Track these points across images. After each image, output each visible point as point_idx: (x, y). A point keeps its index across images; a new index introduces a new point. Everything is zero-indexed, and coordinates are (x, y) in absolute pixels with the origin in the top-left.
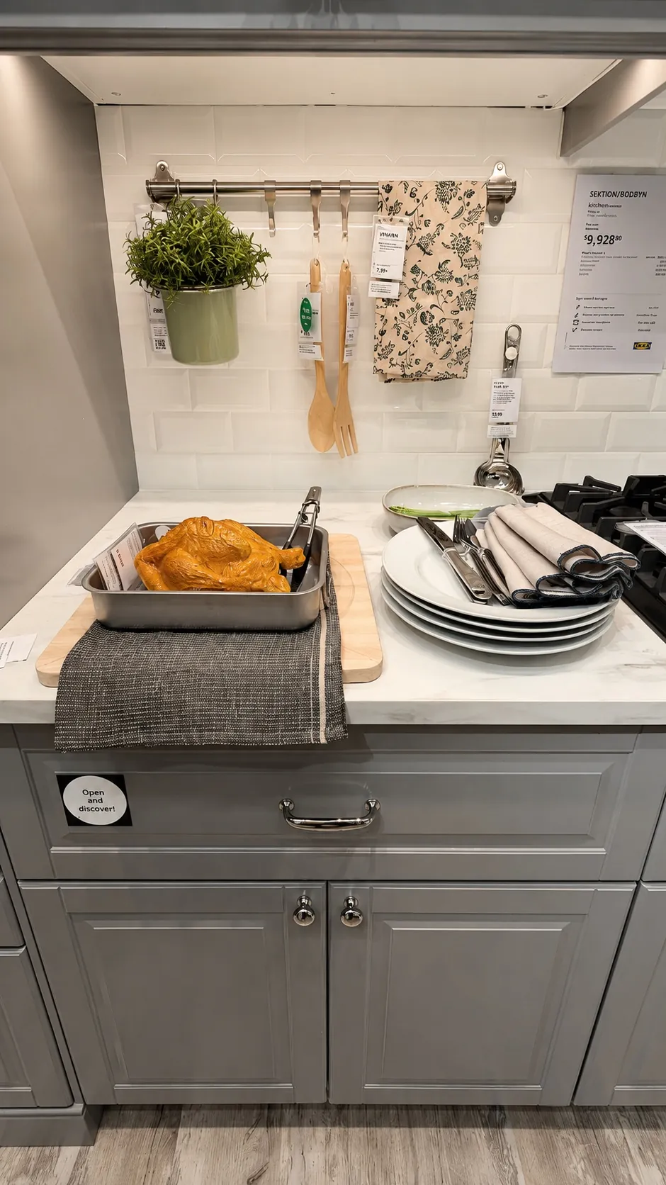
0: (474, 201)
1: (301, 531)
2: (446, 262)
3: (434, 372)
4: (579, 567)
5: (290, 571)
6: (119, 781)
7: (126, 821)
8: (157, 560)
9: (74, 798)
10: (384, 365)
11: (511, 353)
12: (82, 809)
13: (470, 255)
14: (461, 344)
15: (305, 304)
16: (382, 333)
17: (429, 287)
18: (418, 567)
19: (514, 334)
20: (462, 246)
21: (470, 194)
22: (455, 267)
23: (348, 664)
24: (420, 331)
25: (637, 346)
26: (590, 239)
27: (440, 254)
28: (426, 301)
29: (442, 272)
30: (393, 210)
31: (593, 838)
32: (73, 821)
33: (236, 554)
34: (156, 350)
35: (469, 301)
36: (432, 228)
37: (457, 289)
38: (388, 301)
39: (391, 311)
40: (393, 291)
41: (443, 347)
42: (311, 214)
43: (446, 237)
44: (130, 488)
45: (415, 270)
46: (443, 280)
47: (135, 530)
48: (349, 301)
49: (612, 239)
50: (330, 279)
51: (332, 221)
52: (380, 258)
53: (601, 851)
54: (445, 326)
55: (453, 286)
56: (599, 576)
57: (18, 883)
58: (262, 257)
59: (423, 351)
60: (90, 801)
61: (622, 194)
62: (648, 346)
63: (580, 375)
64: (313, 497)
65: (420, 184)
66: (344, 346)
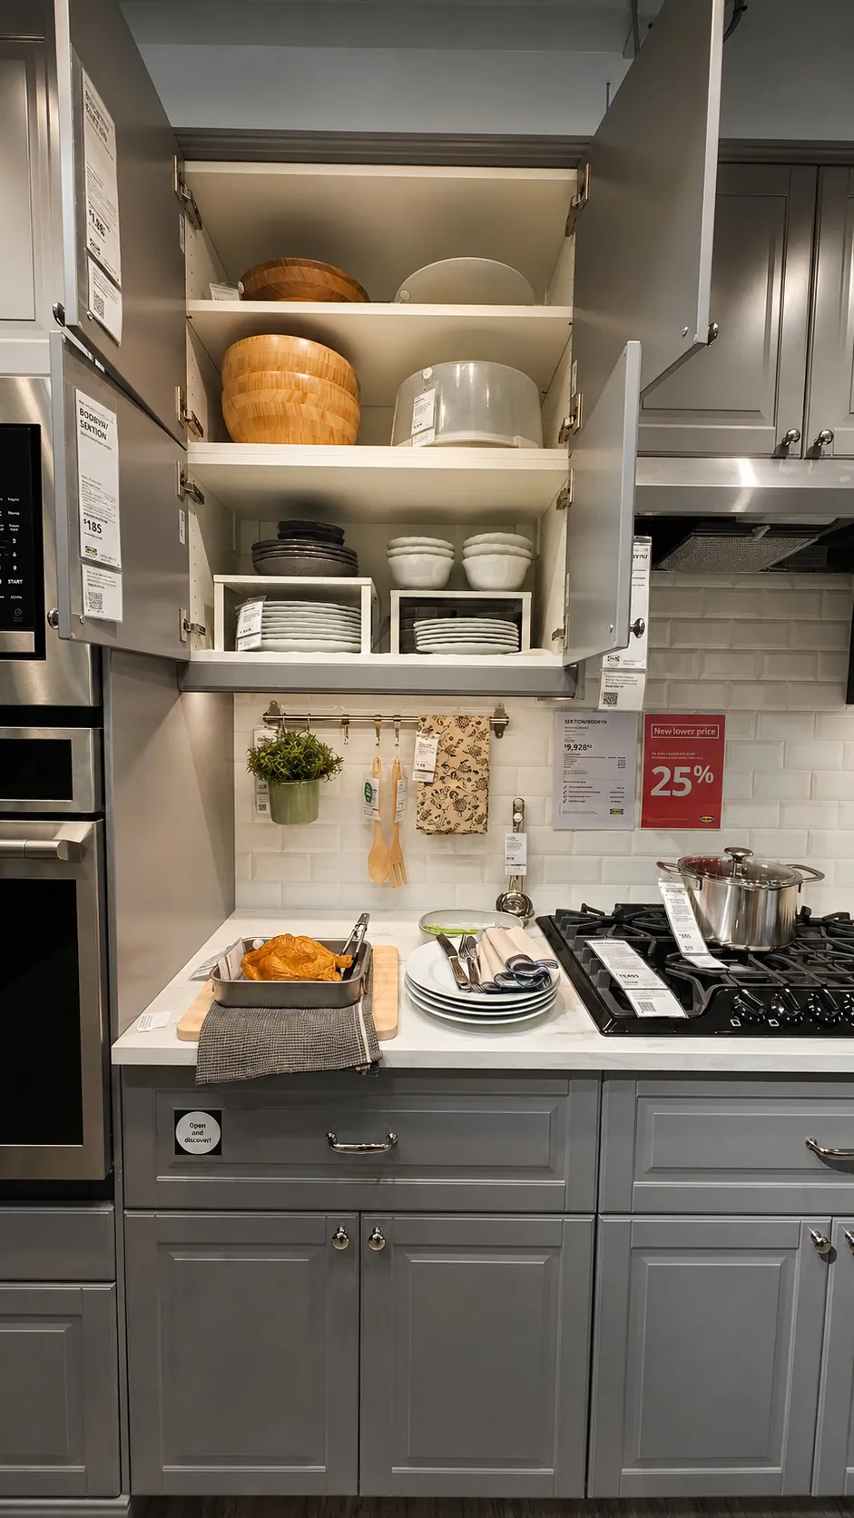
0: (482, 728)
1: (354, 944)
2: (466, 761)
3: (460, 829)
4: (517, 967)
5: (343, 970)
6: (217, 1115)
7: (217, 1151)
8: (254, 962)
9: (184, 1131)
10: (425, 825)
11: (518, 817)
12: (187, 1140)
13: (484, 756)
14: (481, 810)
15: (368, 785)
16: (423, 804)
17: (454, 775)
18: (431, 969)
19: (518, 803)
20: (476, 753)
21: (479, 723)
22: (472, 762)
23: (379, 1027)
24: (449, 801)
25: (612, 812)
26: (569, 746)
27: (460, 756)
28: (453, 784)
29: (463, 767)
30: (430, 730)
31: (554, 1172)
32: (179, 1150)
33: (309, 958)
34: (259, 812)
35: (485, 784)
36: (454, 743)
37: (475, 778)
38: (426, 784)
39: (429, 790)
40: (430, 778)
41: (467, 814)
42: (375, 730)
43: (463, 747)
44: (230, 908)
45: (444, 765)
46: (464, 772)
47: (241, 942)
48: (399, 784)
49: (585, 747)
50: (387, 769)
51: (387, 735)
52: (419, 759)
53: (562, 1182)
54: (468, 799)
55: (472, 775)
56: (531, 973)
57: (125, 1212)
58: (339, 761)
59: (452, 815)
60: (194, 1133)
61: (589, 722)
62: (621, 812)
63: (573, 830)
64: (364, 920)
65: (445, 717)
66: (396, 812)
